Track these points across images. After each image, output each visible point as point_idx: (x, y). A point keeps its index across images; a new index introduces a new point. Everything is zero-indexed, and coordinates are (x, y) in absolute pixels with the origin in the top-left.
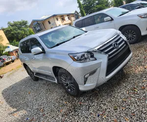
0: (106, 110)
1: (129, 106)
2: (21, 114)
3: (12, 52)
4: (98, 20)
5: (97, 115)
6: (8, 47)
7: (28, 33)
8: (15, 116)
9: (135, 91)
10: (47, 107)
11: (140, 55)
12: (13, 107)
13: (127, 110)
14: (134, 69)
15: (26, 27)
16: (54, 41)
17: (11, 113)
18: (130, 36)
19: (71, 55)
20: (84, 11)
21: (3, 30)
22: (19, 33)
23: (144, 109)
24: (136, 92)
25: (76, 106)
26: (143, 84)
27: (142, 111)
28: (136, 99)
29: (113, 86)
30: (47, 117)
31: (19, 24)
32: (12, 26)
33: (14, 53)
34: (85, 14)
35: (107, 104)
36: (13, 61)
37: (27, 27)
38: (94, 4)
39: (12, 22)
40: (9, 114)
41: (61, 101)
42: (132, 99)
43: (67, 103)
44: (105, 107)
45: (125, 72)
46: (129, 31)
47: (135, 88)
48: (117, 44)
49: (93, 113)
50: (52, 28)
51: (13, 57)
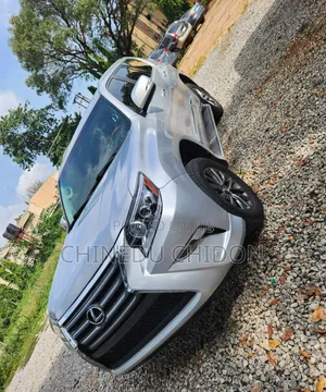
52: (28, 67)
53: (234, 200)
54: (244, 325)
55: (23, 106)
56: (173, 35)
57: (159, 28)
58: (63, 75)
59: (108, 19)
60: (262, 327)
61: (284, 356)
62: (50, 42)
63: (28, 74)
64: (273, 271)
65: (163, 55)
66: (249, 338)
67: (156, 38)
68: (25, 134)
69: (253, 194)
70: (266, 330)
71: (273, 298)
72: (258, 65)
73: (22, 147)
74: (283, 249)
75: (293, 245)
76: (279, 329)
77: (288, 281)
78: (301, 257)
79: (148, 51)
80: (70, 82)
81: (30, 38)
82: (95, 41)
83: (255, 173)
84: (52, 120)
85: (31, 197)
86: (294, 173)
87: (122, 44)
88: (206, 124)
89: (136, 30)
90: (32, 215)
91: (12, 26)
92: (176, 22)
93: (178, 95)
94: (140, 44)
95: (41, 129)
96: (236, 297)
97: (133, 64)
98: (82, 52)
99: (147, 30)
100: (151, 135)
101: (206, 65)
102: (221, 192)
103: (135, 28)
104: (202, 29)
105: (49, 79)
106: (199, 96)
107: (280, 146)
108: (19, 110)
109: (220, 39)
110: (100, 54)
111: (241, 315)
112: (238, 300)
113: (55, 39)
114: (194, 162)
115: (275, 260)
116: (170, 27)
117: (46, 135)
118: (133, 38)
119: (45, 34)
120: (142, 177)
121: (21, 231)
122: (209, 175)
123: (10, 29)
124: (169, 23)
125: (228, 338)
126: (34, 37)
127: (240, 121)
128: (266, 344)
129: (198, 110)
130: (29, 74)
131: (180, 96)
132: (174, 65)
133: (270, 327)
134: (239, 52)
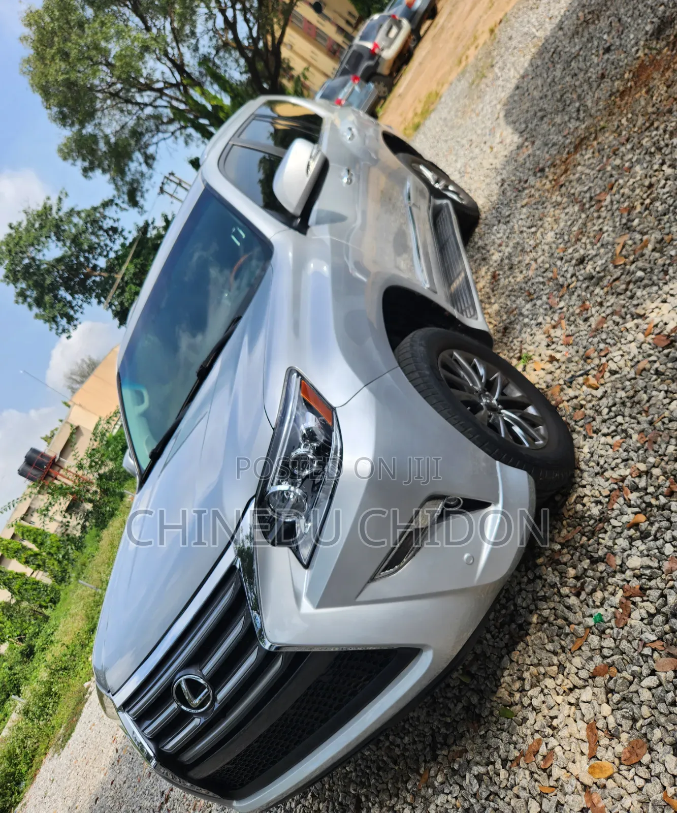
52: (63, 119)
53: (508, 426)
54: (531, 716)
55: (54, 202)
56: (369, 45)
57: (340, 30)
58: (136, 134)
59: (230, 13)
60: (573, 727)
61: (627, 802)
62: (108, 64)
63: (64, 134)
64: (599, 595)
65: (347, 90)
66: (543, 750)
67: (334, 51)
68: (59, 260)
69: (550, 410)
70: (583, 734)
71: (598, 659)
72: (557, 112)
73: (54, 288)
74: (622, 543)
75: (644, 536)
76: (613, 735)
77: (635, 620)
78: (666, 565)
79: (316, 81)
80: (151, 150)
81: (65, 56)
82: (205, 61)
83: (552, 359)
84: (114, 230)
85: (74, 391)
86: (644, 364)
87: (260, 66)
88: (442, 245)
89: (291, 36)
90: (76, 431)
91: (27, 31)
92: (376, 17)
93: (379, 180)
94: (298, 67)
95: (92, 249)
96: (510, 648)
97: (282, 110)
98: (177, 85)
99: (313, 34)
100: (318, 274)
101: (442, 112)
102: (476, 408)
103: (289, 31)
104: (432, 32)
105: (107, 142)
106: (425, 181)
107: (612, 299)
108: (47, 210)
109: (472, 52)
110: (213, 89)
111: (522, 690)
112: (515, 655)
113: (119, 57)
114: (416, 340)
115: (601, 567)
116: (363, 28)
117: (102, 263)
118: (285, 53)
119: (97, 47)
120: (295, 381)
121: (54, 464)
122: (451, 368)
123: (24, 39)
124: (361, 20)
125: (492, 742)
126: (74, 54)
127: (516, 238)
128: (581, 767)
129: (423, 213)
130: (67, 133)
131: (383, 181)
132: (373, 113)
133: (592, 727)
134: (514, 82)
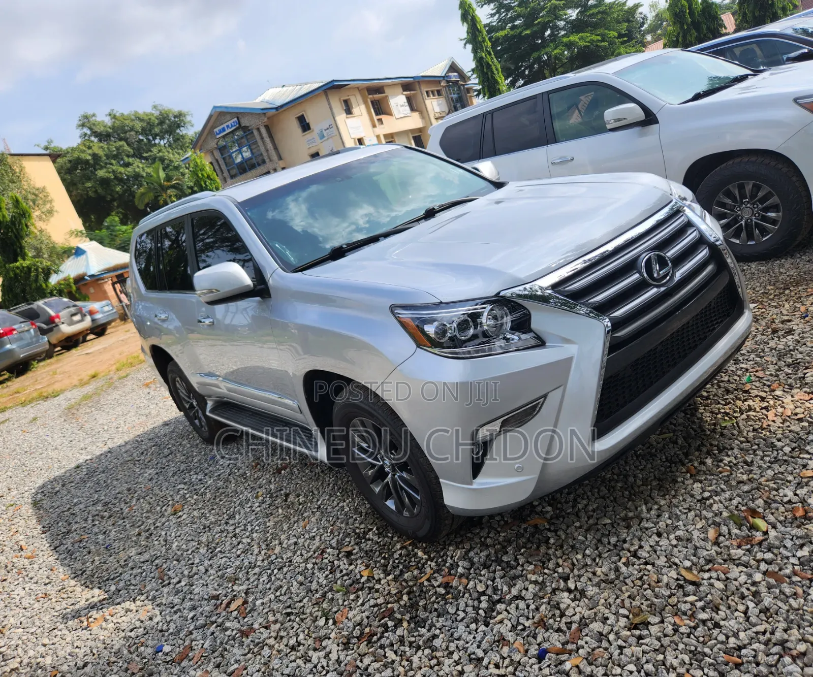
0: (584, 623)
1: (717, 609)
2: (125, 621)
3: (97, 279)
4: (575, 119)
5: (533, 650)
6: (79, 252)
7: (188, 181)
8: (95, 628)
9: (753, 527)
10: (264, 593)
11: (797, 325)
12: (87, 578)
13: (700, 631)
14: (757, 404)
15: (178, 143)
16: (317, 228)
17: (77, 615)
18: (747, 213)
19: (406, 315)
20: (496, 65)
21: (54, 156)
22: (137, 176)
23: (795, 633)
24: (759, 536)
25: (423, 593)
26: (802, 492)
27: (782, 643)
28: (758, 577)
29: (634, 494)
30: (262, 645)
31: (138, 125)
32: (103, 137)
33: (108, 287)
34: (504, 83)
35: (591, 591)
36: (99, 330)
37: (183, 148)
38: (555, 28)
39: (103, 118)
40: (65, 618)
41: (343, 564)
42: (735, 572)
43: (378, 574)
44: (581, 610)
45: (707, 417)
46: (741, 188)
47: (754, 513)
48: (662, 262)
49: (510, 636)
50: (315, 156)
51: (101, 309)
